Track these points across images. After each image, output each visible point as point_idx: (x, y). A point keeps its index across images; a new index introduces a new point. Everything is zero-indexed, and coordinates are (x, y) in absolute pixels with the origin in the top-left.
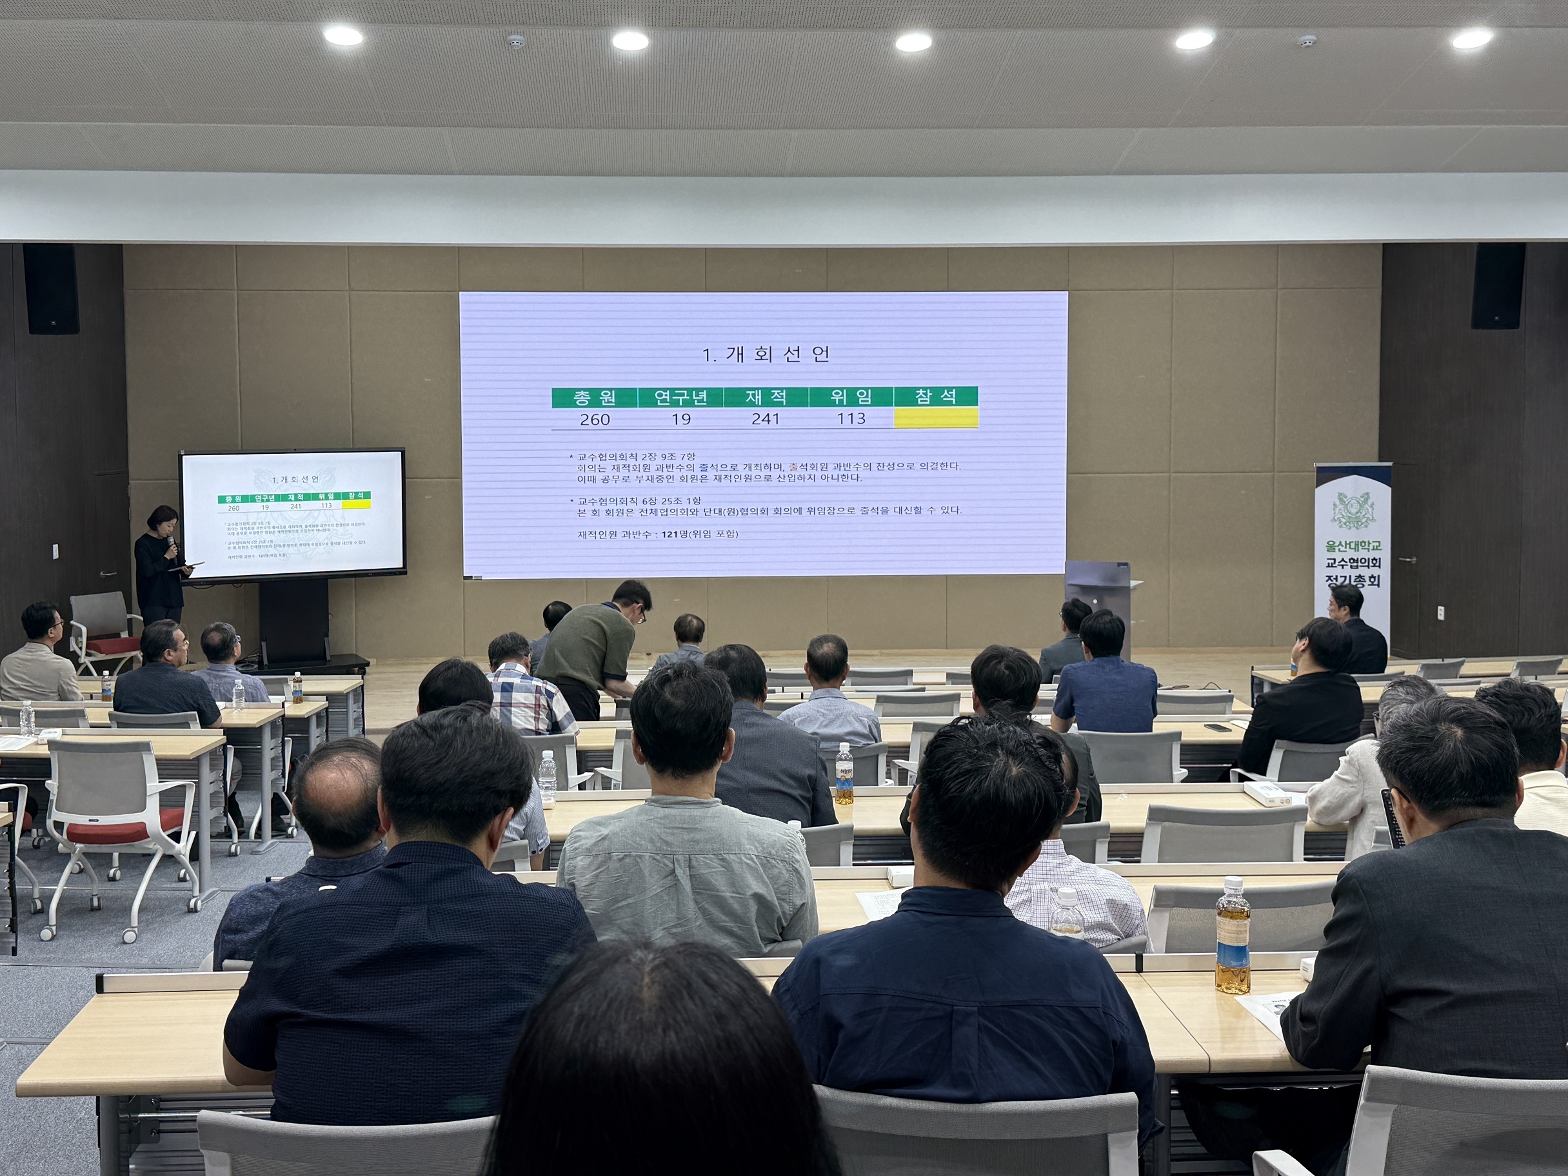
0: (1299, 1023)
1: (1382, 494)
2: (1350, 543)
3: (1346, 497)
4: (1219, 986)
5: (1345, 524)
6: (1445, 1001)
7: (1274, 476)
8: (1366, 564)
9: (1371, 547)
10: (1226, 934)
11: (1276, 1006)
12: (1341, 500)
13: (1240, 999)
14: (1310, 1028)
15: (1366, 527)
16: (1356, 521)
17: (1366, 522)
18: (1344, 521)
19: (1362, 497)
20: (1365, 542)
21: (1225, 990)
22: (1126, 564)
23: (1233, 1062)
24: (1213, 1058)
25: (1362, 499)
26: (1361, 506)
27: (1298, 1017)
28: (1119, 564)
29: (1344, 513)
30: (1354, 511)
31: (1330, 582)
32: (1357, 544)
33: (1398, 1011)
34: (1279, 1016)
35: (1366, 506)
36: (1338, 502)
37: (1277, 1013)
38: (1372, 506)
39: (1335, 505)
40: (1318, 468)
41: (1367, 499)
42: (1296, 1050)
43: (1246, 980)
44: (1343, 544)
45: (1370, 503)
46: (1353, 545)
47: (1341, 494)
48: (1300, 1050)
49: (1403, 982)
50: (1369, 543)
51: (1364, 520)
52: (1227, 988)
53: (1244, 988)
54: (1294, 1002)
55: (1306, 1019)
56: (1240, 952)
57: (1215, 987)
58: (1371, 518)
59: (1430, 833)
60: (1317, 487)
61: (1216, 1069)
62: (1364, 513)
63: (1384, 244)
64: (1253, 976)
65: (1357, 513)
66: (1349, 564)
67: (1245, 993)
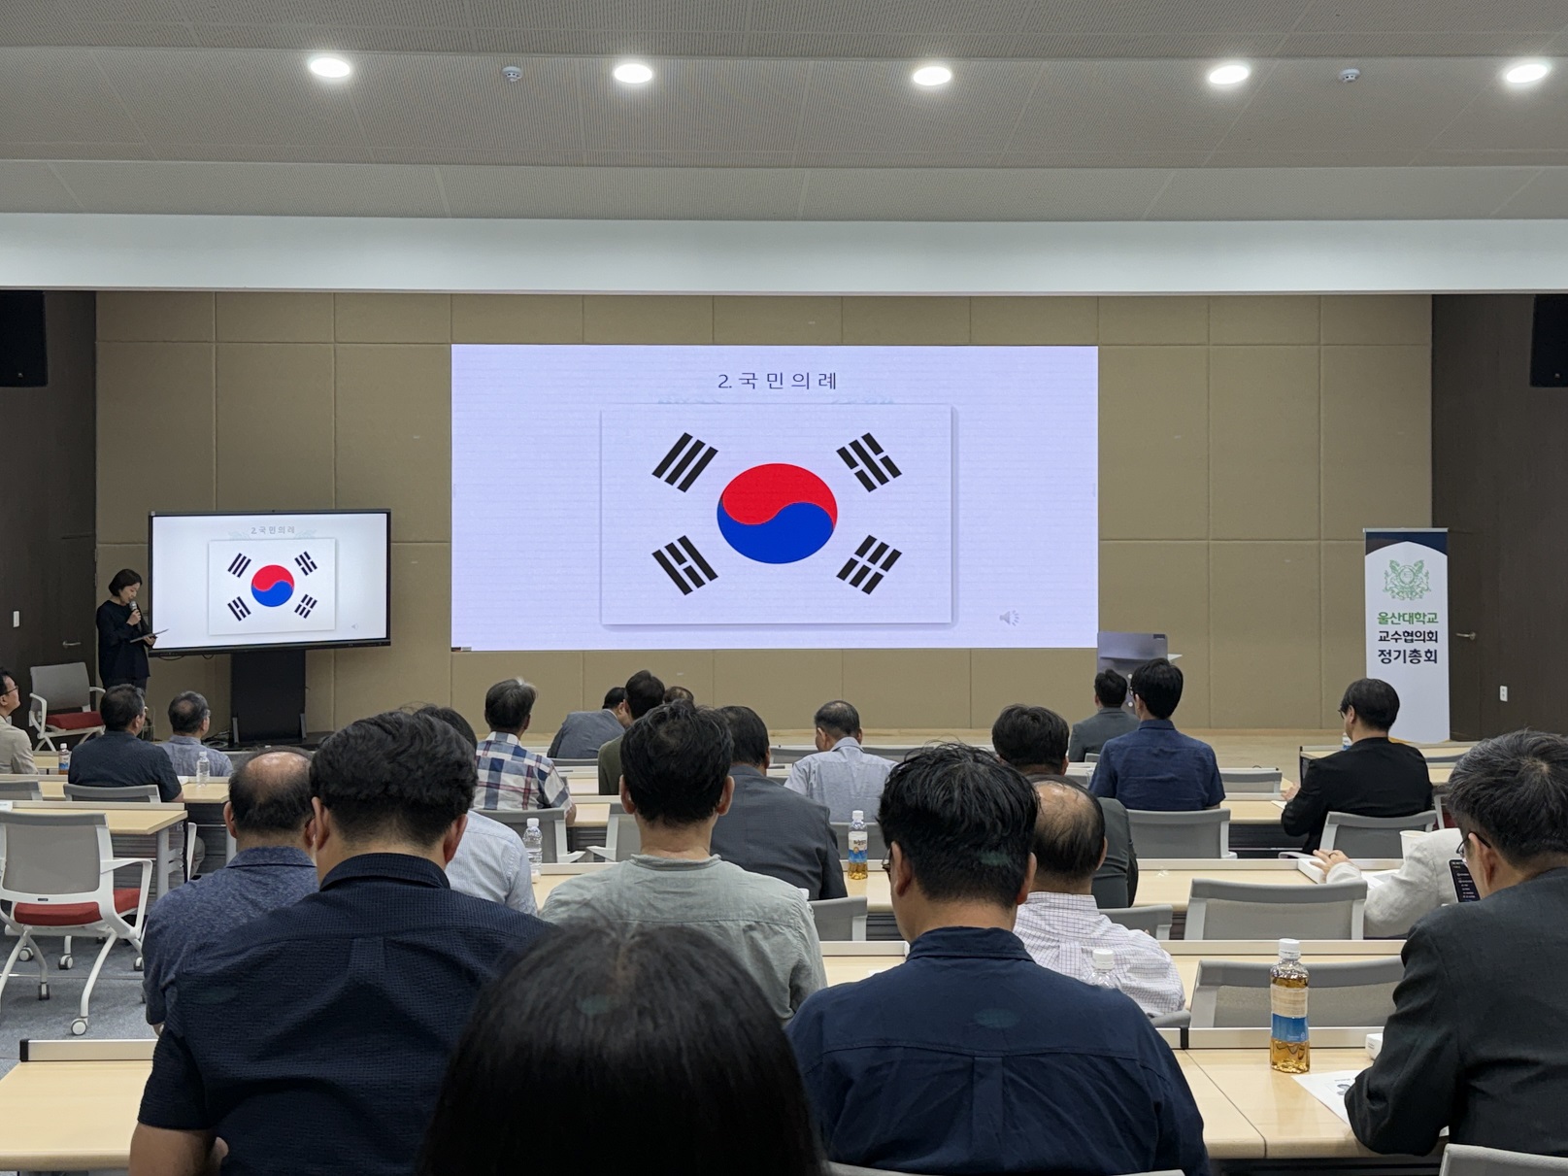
0: (1367, 1101)
1: (1436, 563)
2: (1404, 614)
3: (1398, 565)
4: (1274, 1064)
6: (1533, 1072)
7: (1320, 544)
8: (1422, 638)
9: (1427, 619)
10: (1283, 1004)
11: (1339, 1086)
12: (1393, 568)
13: (1297, 1078)
14: (1378, 1107)
15: (1421, 597)
16: (1411, 592)
17: (1421, 592)
18: (1396, 591)
19: (1415, 565)
20: (1420, 615)
21: (1281, 1068)
22: (1163, 636)
23: (1293, 1147)
24: (1269, 1141)
25: (1416, 568)
26: (1414, 574)
27: (1365, 1094)
28: (1156, 636)
29: (1396, 583)
30: (1407, 580)
31: (1383, 657)
32: (1411, 616)
33: (1480, 1084)
34: (1343, 1097)
35: (1420, 575)
36: (1390, 571)
37: (1340, 1093)
38: (1427, 573)
39: (1387, 574)
40: (1367, 533)
41: (1421, 568)
42: (1363, 1131)
43: (1305, 1056)
44: (1397, 615)
45: (1424, 571)
46: (1407, 617)
47: (1392, 562)
48: (1368, 1131)
49: (1486, 1051)
50: (1424, 615)
51: (1418, 590)
52: (1283, 1066)
53: (1303, 1066)
54: (1359, 1079)
55: (1374, 1095)
56: (1298, 1025)
57: (1269, 1065)
58: (1426, 588)
59: (1513, 883)
60: (1367, 553)
61: (1271, 1154)
62: (1418, 583)
63: (1433, 295)
64: (1313, 1054)
65: (1410, 583)
66: (1403, 637)
67: (1303, 1072)
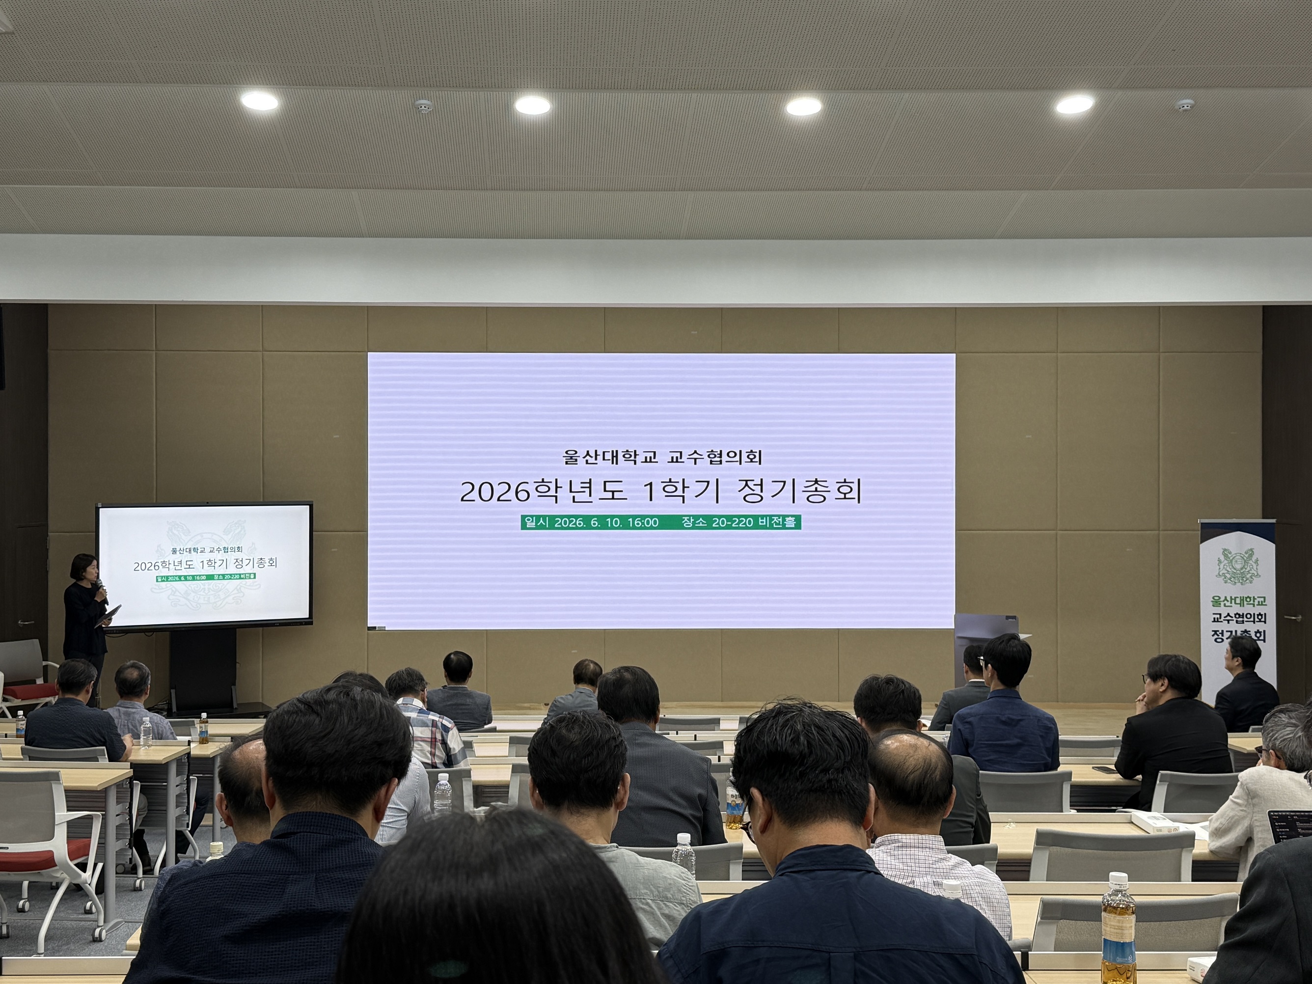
1: (1265, 550)
2: (1235, 598)
3: (1230, 553)
5: (1230, 579)
8: (1252, 619)
9: (1256, 603)
12: (1226, 556)
15: (1251, 582)
16: (1241, 577)
17: (1251, 577)
18: (1228, 576)
19: (1246, 553)
20: (1250, 598)
22: (1014, 617)
25: (1247, 556)
26: (1245, 561)
28: (1007, 618)
29: (1228, 569)
30: (1238, 566)
31: (1216, 636)
32: (1242, 600)
35: (1251, 562)
36: (1222, 558)
38: (1257, 560)
39: (1219, 561)
40: (1202, 523)
41: (1251, 556)
44: (1229, 599)
45: (1254, 559)
46: (1238, 601)
47: (1225, 550)
50: (1254, 599)
51: (1248, 576)
58: (1256, 574)
60: (1202, 542)
62: (1248, 569)
63: (1264, 306)
65: (1242, 569)
66: (1234, 618)
